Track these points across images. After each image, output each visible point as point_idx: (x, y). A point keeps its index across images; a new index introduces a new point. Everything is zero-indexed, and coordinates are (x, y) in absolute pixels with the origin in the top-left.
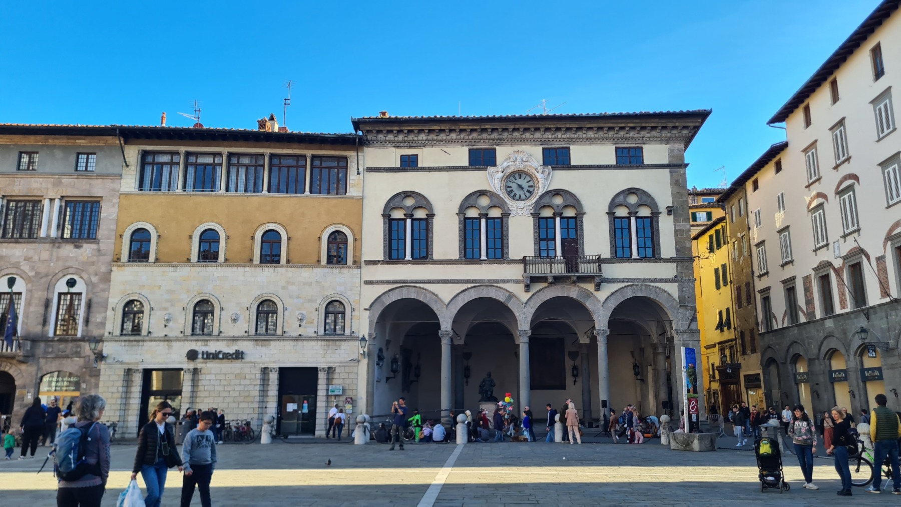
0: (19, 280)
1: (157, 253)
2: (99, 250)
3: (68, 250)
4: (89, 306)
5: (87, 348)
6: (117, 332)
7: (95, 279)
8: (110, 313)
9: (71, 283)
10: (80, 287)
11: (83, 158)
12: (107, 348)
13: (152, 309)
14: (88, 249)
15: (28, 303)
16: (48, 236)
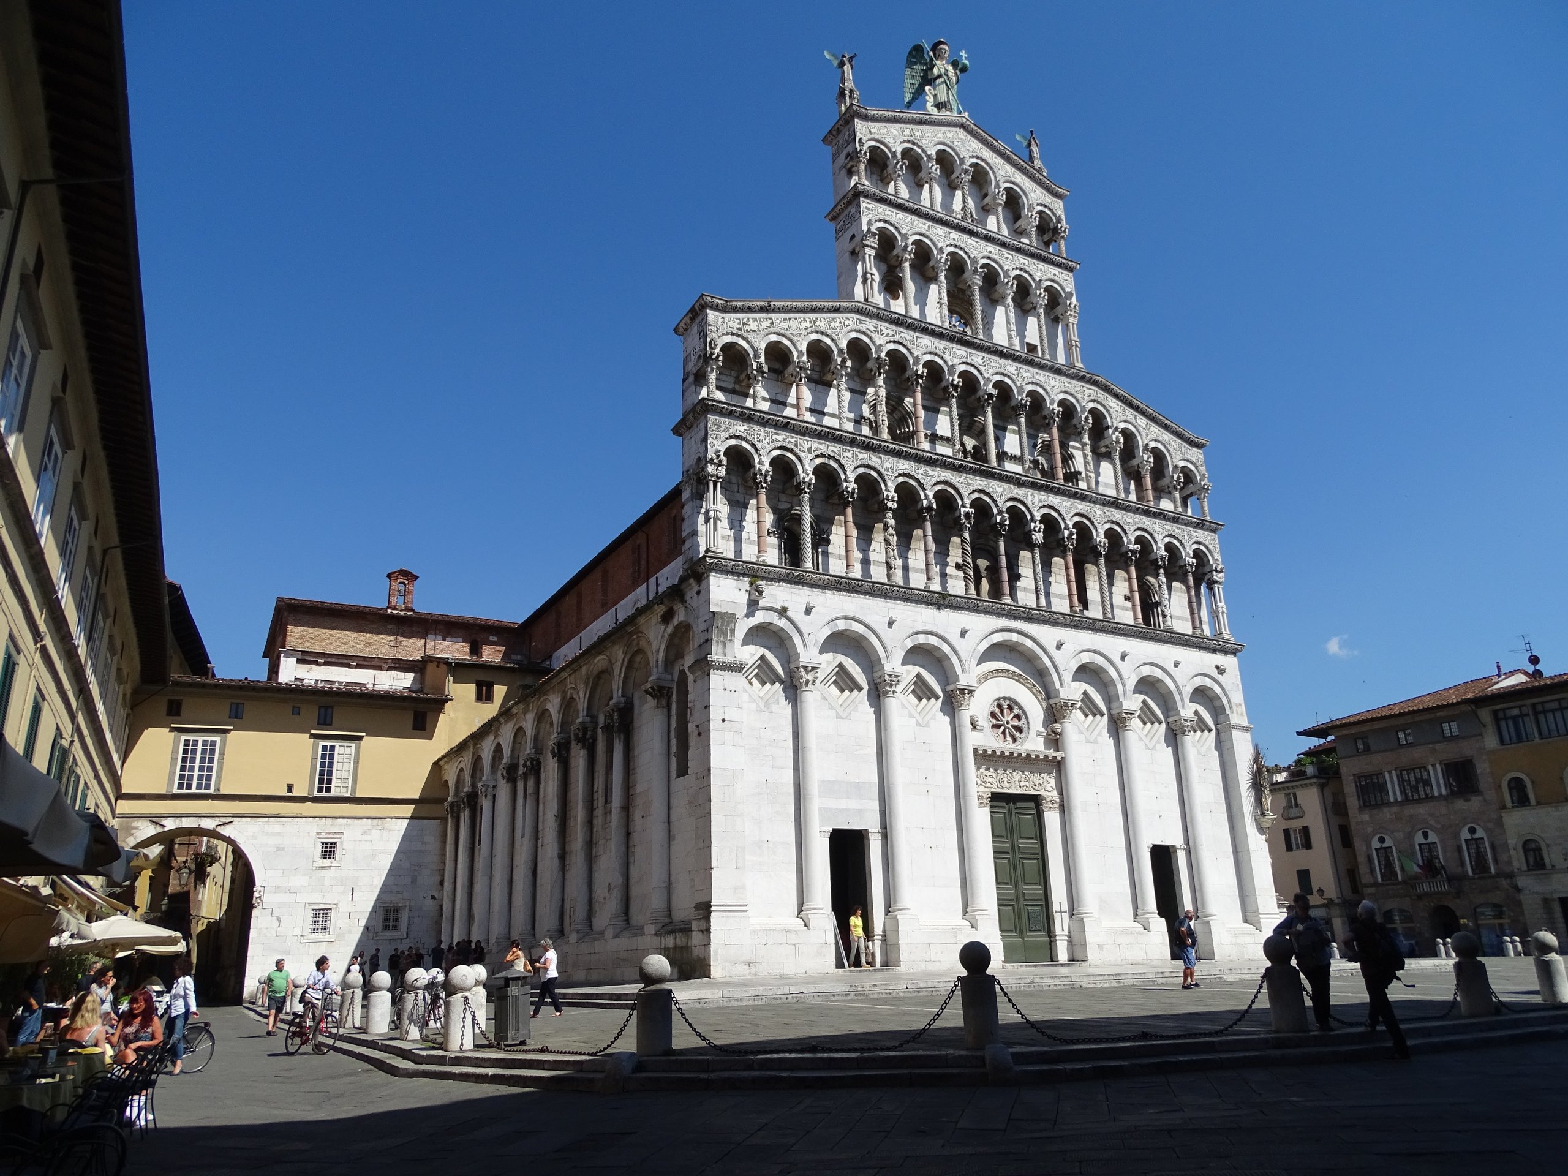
0: (1430, 833)
1: (1536, 798)
2: (1485, 800)
3: (1460, 804)
4: (1493, 847)
5: (1504, 883)
6: (1525, 868)
7: (1490, 825)
8: (1512, 852)
9: (1472, 831)
10: (1480, 833)
11: (1446, 726)
12: (1522, 882)
13: (1548, 846)
14: (1475, 802)
15: (1444, 852)
16: (1441, 795)
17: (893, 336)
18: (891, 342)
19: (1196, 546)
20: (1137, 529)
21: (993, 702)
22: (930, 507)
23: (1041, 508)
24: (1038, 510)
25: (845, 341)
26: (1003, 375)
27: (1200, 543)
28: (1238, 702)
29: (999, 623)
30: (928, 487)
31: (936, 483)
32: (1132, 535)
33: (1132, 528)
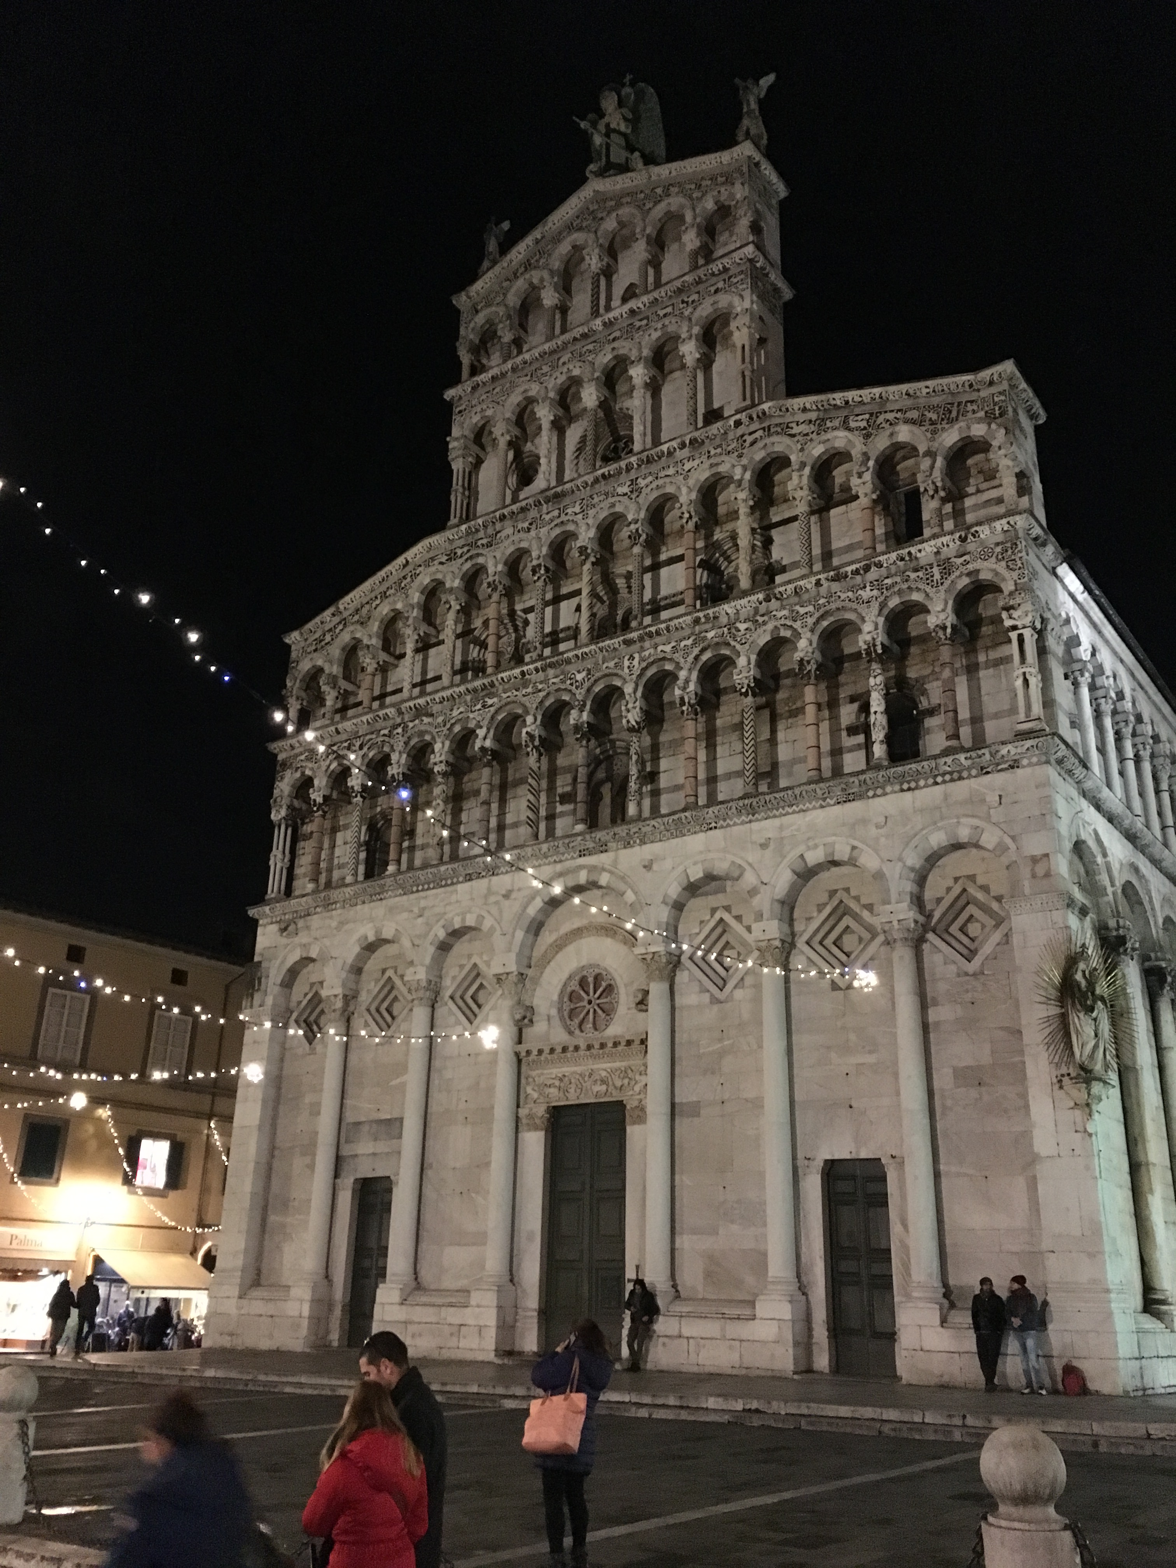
17: (468, 551)
18: (466, 560)
19: (966, 581)
20: (822, 617)
21: (570, 978)
22: (483, 749)
23: (644, 670)
24: (640, 676)
25: (417, 594)
26: (613, 505)
27: (977, 571)
28: (1037, 852)
29: (559, 867)
30: (485, 723)
31: (497, 712)
32: (812, 631)
33: (810, 621)
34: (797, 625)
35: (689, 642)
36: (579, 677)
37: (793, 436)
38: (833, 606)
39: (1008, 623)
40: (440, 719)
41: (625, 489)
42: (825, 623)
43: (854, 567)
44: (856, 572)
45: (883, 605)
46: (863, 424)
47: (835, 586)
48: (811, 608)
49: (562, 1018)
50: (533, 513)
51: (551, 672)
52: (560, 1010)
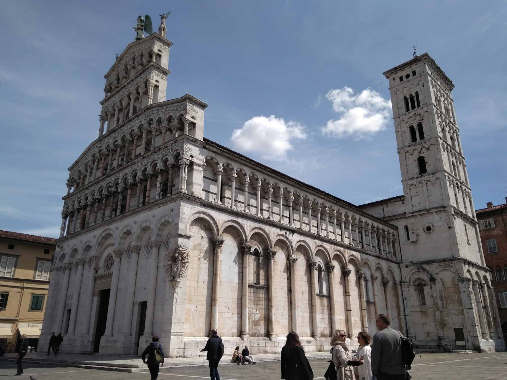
19: (175, 152)
20: (152, 162)
21: (106, 257)
22: (96, 198)
23: (124, 177)
24: (123, 178)
25: (91, 157)
26: (124, 132)
27: (177, 150)
28: (176, 223)
29: (104, 229)
30: (97, 192)
31: (99, 189)
32: (150, 166)
33: (150, 163)
34: (148, 164)
35: (131, 169)
36: (113, 179)
37: (153, 114)
38: (154, 159)
39: (180, 163)
40: (90, 191)
41: (126, 129)
42: (153, 164)
43: (157, 149)
44: (157, 150)
45: (162, 159)
46: (164, 111)
47: (155, 154)
48: (150, 160)
49: (104, 268)
50: (111, 135)
51: (109, 178)
52: (104, 266)
